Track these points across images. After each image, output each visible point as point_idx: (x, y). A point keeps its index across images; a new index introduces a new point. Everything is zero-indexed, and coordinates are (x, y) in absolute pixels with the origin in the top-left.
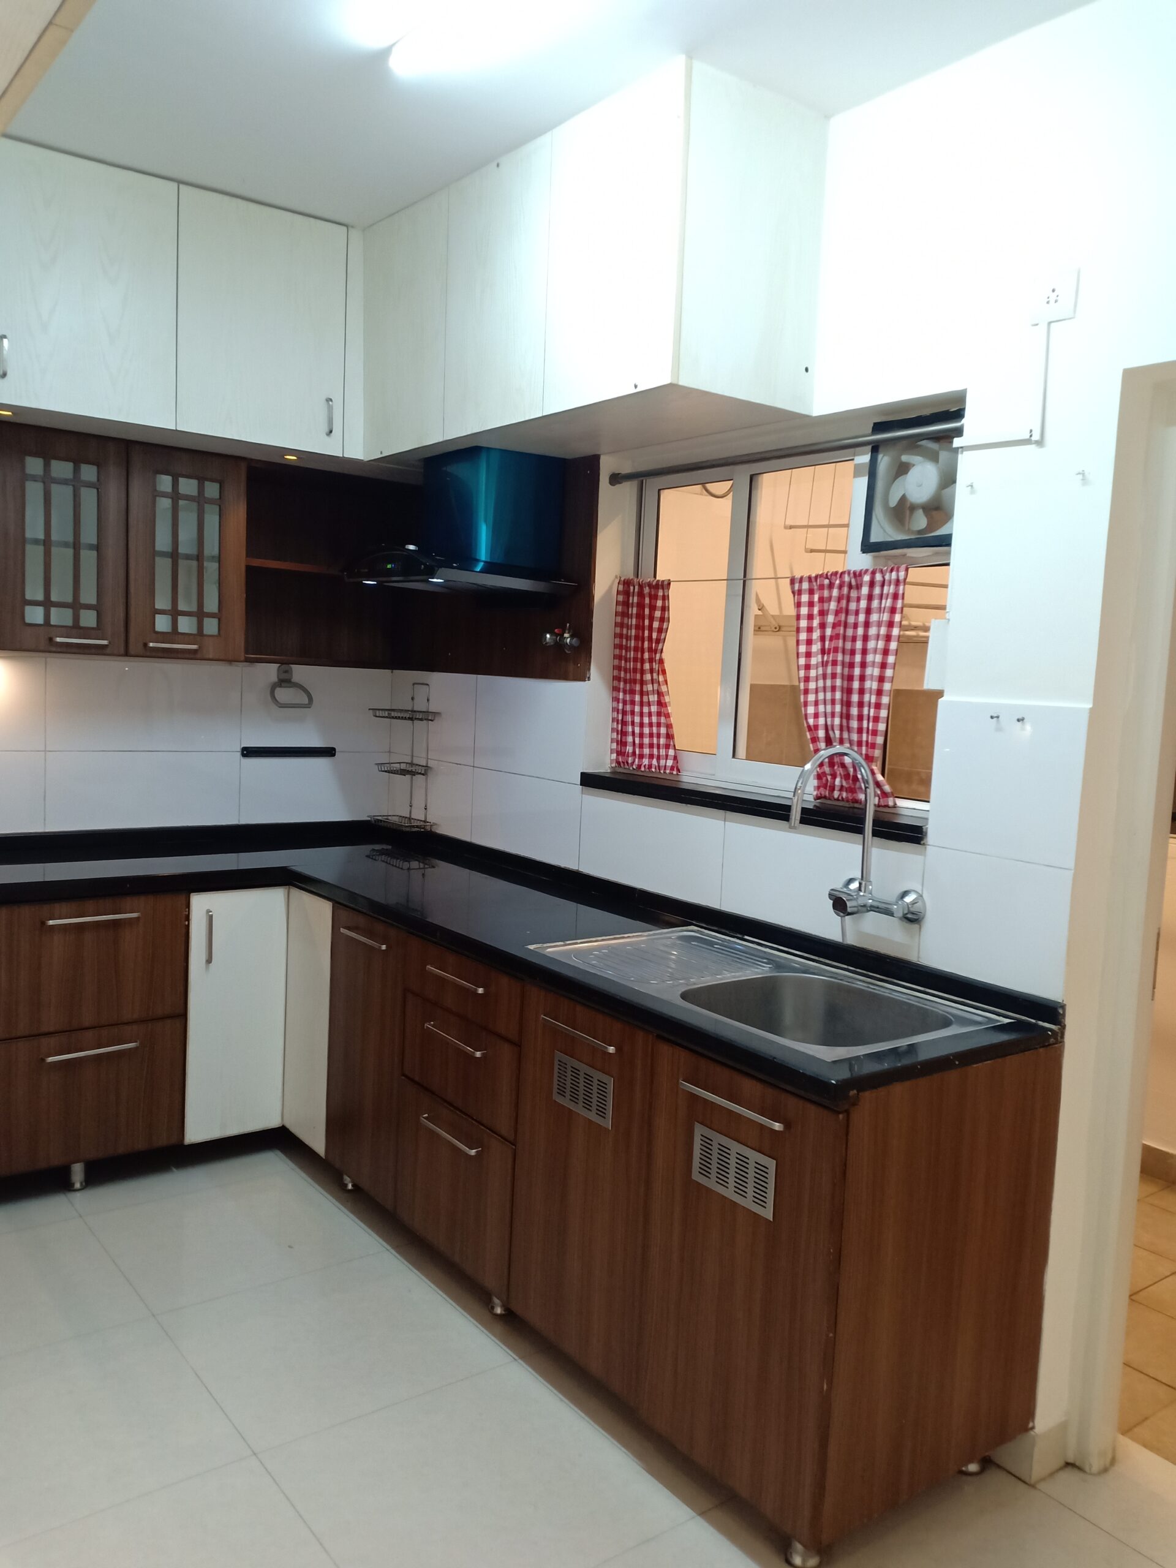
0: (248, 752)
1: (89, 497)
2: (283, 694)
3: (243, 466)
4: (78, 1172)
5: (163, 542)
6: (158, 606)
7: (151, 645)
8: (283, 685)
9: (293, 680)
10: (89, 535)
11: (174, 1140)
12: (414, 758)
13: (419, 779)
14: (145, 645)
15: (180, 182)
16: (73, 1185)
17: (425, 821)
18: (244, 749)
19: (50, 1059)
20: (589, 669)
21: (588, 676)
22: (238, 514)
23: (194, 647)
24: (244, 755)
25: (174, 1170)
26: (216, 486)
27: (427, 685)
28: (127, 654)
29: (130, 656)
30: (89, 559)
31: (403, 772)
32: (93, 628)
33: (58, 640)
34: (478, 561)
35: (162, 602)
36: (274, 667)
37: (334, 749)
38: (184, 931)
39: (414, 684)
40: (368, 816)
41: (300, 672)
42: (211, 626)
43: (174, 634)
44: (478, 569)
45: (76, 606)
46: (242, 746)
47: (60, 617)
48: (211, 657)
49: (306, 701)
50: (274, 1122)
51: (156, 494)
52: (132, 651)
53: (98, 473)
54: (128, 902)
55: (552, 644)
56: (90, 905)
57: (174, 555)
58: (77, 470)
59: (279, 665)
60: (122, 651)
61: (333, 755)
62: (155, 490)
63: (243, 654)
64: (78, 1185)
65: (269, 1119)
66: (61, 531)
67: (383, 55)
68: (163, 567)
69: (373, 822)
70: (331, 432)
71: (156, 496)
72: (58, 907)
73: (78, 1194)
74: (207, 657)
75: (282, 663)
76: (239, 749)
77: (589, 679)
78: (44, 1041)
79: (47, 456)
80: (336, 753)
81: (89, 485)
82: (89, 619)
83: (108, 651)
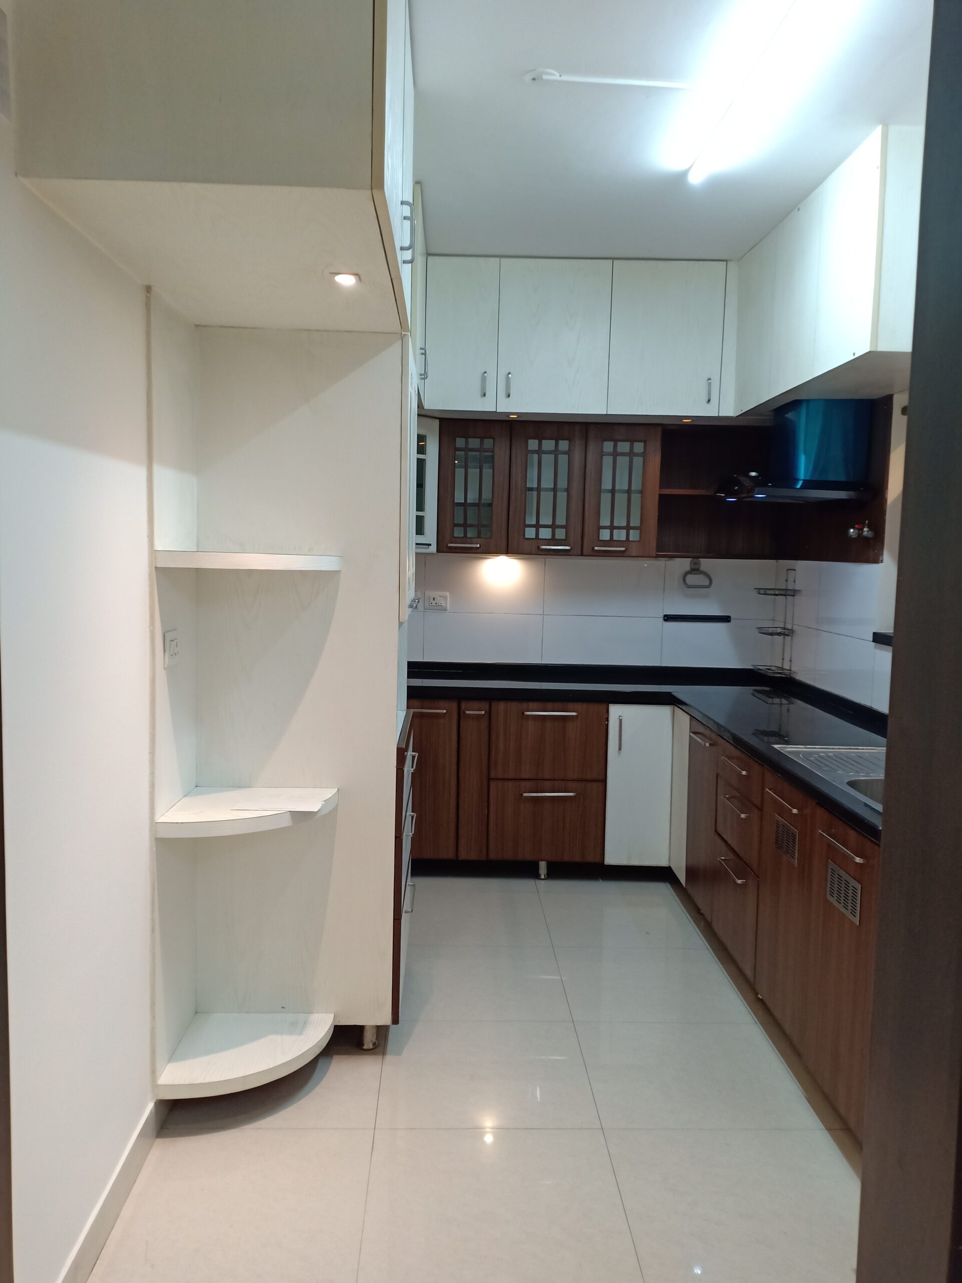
0: (668, 618)
1: (563, 459)
2: (691, 579)
3: (660, 429)
4: (543, 867)
5: (607, 484)
6: (602, 524)
7: (596, 548)
8: (693, 572)
9: (701, 569)
10: (563, 483)
11: (597, 859)
12: (787, 624)
13: (788, 639)
14: (593, 548)
15: (613, 259)
16: (540, 875)
17: (790, 670)
18: (665, 616)
19: (525, 795)
20: (882, 554)
21: (881, 559)
22: (655, 460)
23: (623, 549)
24: (665, 620)
25: (600, 880)
26: (642, 444)
27: (795, 570)
28: (582, 555)
29: (584, 556)
30: (562, 497)
31: (779, 634)
32: (563, 540)
33: (544, 547)
34: (798, 480)
35: (605, 521)
36: (688, 561)
37: (729, 617)
38: (605, 727)
39: (788, 570)
40: (753, 666)
41: (706, 564)
42: (634, 535)
43: (611, 542)
44: (799, 486)
45: (553, 527)
46: (664, 614)
47: (545, 534)
48: (634, 555)
49: (707, 582)
50: (664, 863)
51: (602, 455)
52: (585, 552)
53: (569, 445)
54: (571, 705)
55: (856, 536)
56: (550, 705)
57: (613, 491)
58: (557, 445)
59: (691, 559)
60: (580, 553)
61: (729, 621)
62: (603, 451)
63: (654, 552)
64: (543, 877)
65: (660, 860)
66: (547, 483)
67: (683, 175)
68: (606, 499)
69: (756, 670)
70: (709, 401)
71: (603, 455)
72: (532, 705)
73: (543, 882)
74: (631, 555)
75: (694, 558)
76: (662, 616)
77: (882, 562)
78: (523, 783)
79: (540, 438)
80: (732, 620)
81: (564, 453)
82: (561, 534)
83: (571, 553)
